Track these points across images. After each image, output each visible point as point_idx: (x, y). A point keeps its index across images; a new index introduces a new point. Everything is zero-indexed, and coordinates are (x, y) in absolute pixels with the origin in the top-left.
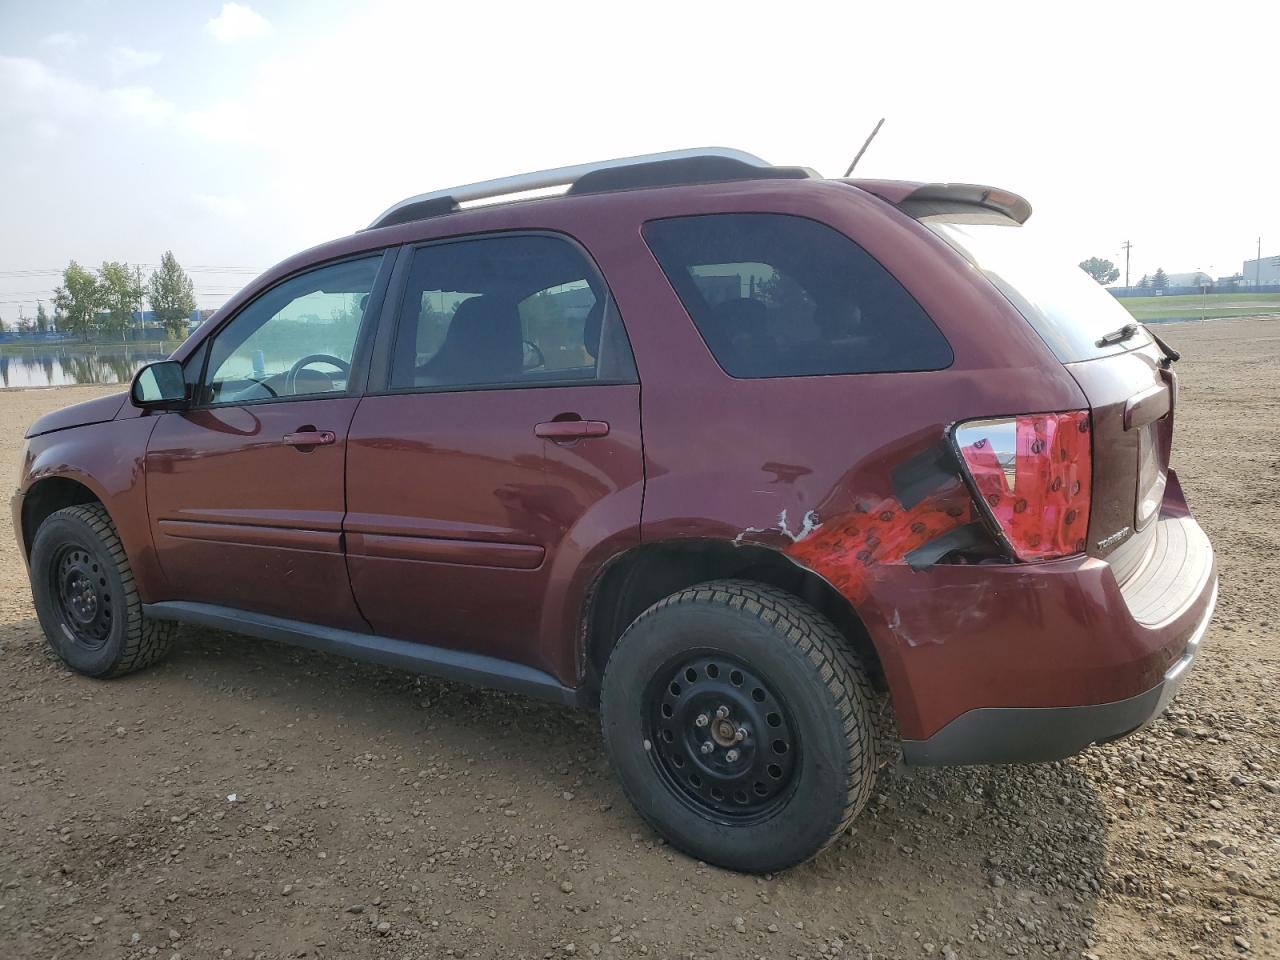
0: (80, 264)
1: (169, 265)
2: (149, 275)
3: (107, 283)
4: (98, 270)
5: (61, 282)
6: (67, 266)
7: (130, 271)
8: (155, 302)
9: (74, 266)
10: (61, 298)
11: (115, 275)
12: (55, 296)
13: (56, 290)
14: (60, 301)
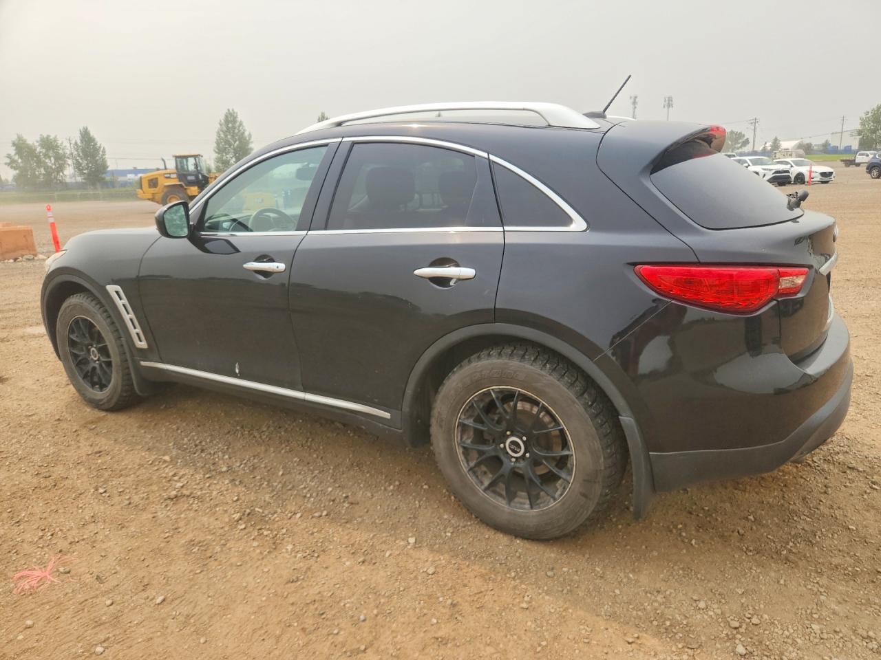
0: (25, 137)
1: (86, 136)
2: (73, 142)
4: (37, 142)
5: (12, 151)
6: (14, 138)
7: (59, 142)
8: (78, 166)
9: (20, 138)
10: (13, 161)
11: (49, 145)
12: (8, 161)
13: (9, 156)
14: (12, 164)
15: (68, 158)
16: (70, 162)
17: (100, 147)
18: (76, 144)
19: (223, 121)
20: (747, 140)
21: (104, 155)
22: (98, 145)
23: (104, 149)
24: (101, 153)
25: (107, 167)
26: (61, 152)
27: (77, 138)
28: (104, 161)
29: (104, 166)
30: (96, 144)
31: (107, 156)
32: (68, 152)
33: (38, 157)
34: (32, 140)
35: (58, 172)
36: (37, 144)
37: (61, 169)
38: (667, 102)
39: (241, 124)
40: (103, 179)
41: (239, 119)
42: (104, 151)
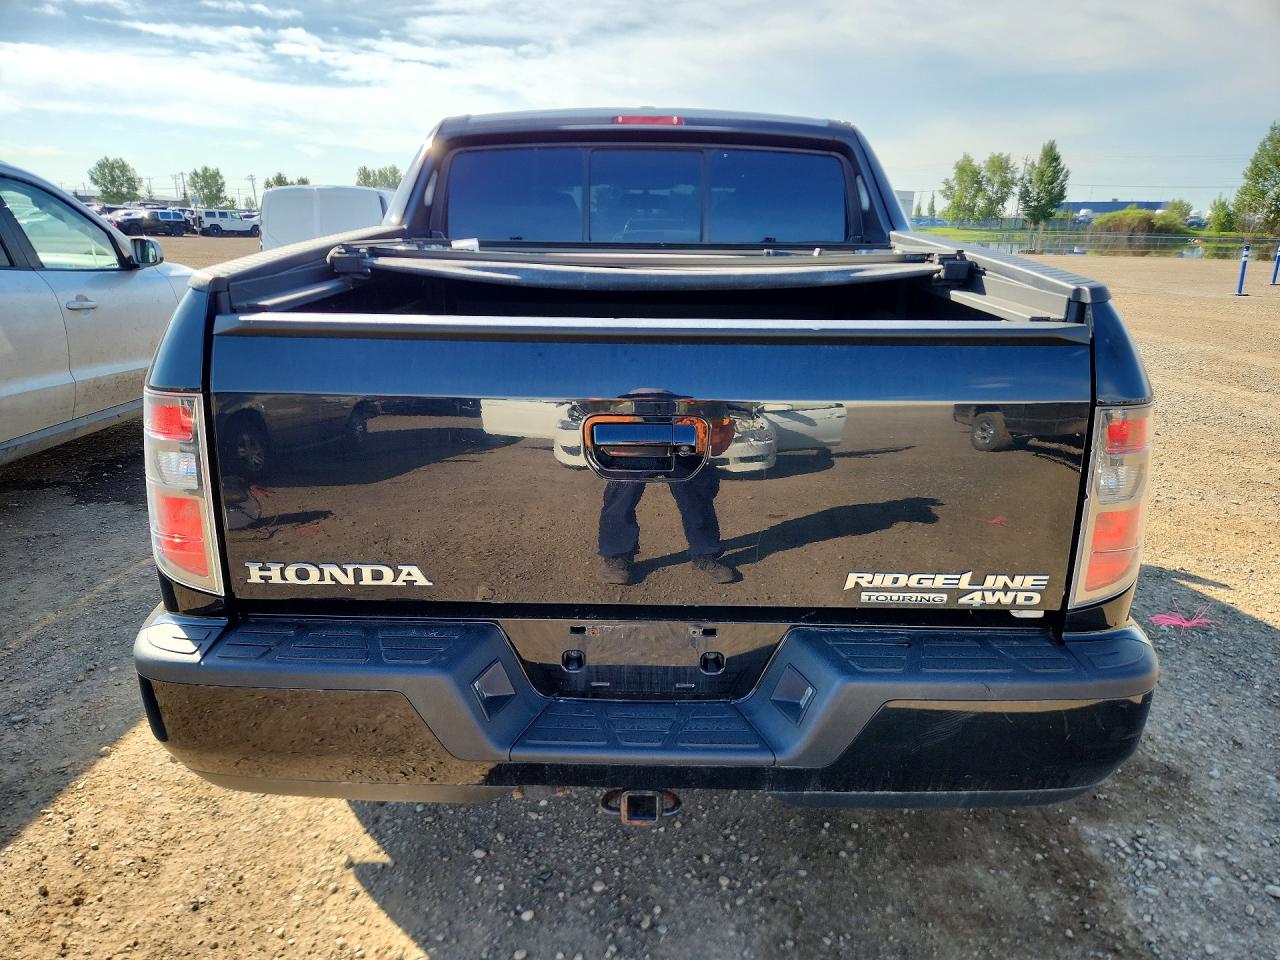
0: (972, 156)
1: (1051, 157)
2: (1029, 163)
3: (989, 174)
4: (984, 162)
5: (951, 174)
6: (959, 158)
7: (1011, 163)
8: (1025, 196)
9: (967, 160)
10: (950, 188)
11: (1000, 165)
12: (943, 187)
13: (947, 182)
14: (949, 191)
15: (1016, 185)
16: (1016, 190)
17: (1063, 169)
18: (1033, 163)
22: (1062, 166)
24: (1061, 178)
25: (1064, 197)
26: (1009, 176)
27: (1036, 156)
28: (1063, 189)
30: (1059, 164)
32: (1018, 176)
33: (979, 183)
34: (980, 160)
35: (998, 203)
36: (983, 165)
37: (1002, 200)
40: (1052, 215)
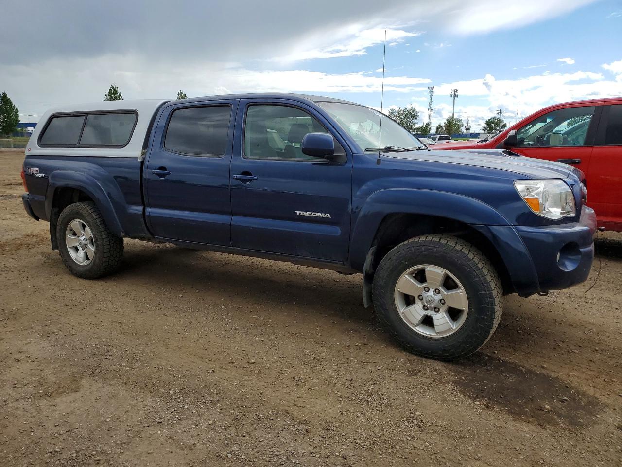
19: (107, 93)
20: (506, 123)
21: (17, 113)
23: (17, 108)
29: (17, 121)
31: (19, 114)
38: (453, 93)
39: (120, 94)
41: (119, 91)
42: (17, 110)
